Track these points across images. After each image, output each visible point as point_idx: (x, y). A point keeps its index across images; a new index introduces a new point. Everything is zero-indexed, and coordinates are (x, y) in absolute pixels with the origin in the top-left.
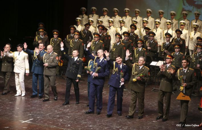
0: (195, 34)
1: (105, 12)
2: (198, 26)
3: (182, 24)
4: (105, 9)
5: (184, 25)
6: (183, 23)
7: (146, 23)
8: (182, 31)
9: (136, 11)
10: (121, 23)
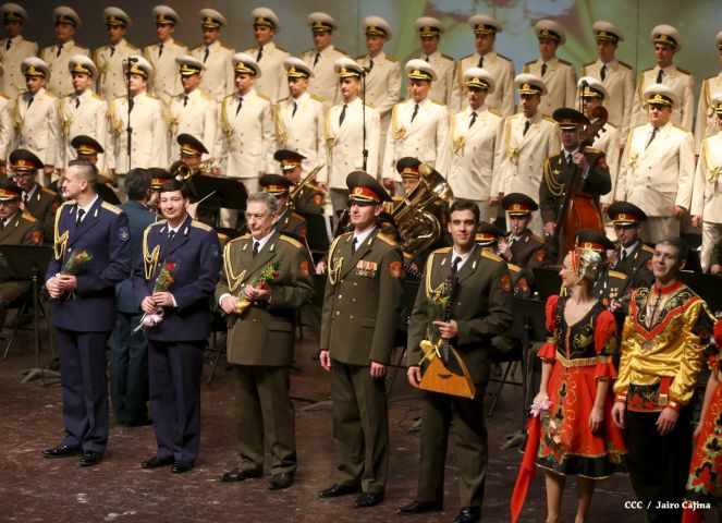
0: (473, 121)
1: (64, 24)
3: (417, 73)
4: (66, 10)
5: (428, 81)
6: (423, 72)
7: (250, 74)
8: (417, 107)
9: (205, 19)
10: (129, 74)
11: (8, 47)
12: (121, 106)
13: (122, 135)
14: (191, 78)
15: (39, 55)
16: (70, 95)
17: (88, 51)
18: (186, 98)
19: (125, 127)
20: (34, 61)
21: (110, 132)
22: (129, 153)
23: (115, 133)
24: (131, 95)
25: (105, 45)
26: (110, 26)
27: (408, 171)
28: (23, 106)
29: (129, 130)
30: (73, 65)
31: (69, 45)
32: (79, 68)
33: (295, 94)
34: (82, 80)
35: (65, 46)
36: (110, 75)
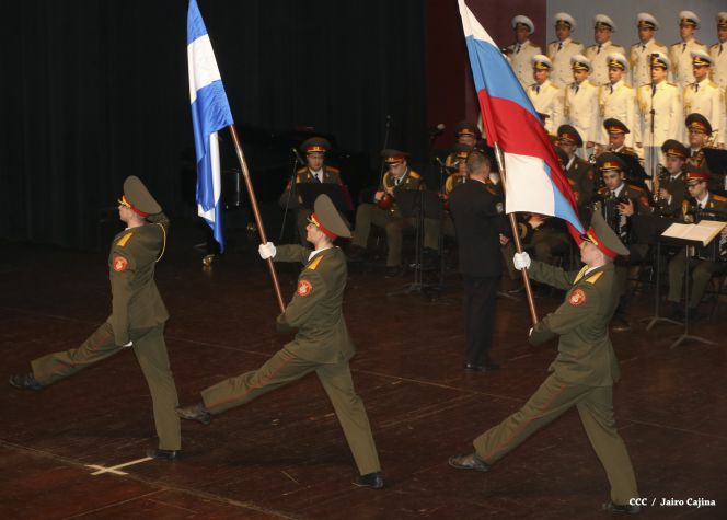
1: (601, 30)
4: (603, 18)
10: (652, 67)
11: (560, 48)
12: (646, 92)
13: (648, 116)
14: (702, 69)
15: (584, 53)
16: (607, 85)
17: (621, 49)
18: (697, 86)
19: (649, 109)
20: (581, 58)
22: (652, 131)
23: (641, 113)
24: (653, 85)
26: (641, 28)
28: (571, 93)
29: (653, 112)
30: (610, 61)
31: (607, 44)
32: (615, 64)
35: (604, 45)
36: (640, 67)
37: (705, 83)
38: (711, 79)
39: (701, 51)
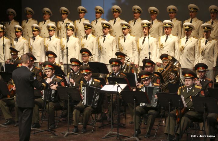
0: (187, 41)
1: (46, 14)
2: (192, 28)
3: (167, 25)
4: (47, 9)
5: (171, 28)
6: (169, 24)
7: (108, 28)
8: (167, 37)
9: (97, 10)
11: (27, 22)
12: (64, 40)
13: (64, 50)
14: (88, 30)
15: (38, 24)
16: (48, 37)
17: (54, 23)
18: (87, 37)
19: (65, 47)
21: (61, 49)
22: (67, 56)
23: (62, 50)
24: (68, 37)
25: (60, 20)
26: (62, 14)
27: (164, 59)
28: (32, 40)
29: (67, 48)
30: (48, 27)
31: (48, 21)
32: (51, 28)
33: (125, 34)
34: (51, 33)
35: (47, 21)
36: (62, 30)
37: (90, 36)
38: (93, 34)
39: (87, 22)
